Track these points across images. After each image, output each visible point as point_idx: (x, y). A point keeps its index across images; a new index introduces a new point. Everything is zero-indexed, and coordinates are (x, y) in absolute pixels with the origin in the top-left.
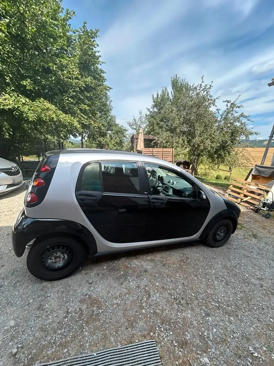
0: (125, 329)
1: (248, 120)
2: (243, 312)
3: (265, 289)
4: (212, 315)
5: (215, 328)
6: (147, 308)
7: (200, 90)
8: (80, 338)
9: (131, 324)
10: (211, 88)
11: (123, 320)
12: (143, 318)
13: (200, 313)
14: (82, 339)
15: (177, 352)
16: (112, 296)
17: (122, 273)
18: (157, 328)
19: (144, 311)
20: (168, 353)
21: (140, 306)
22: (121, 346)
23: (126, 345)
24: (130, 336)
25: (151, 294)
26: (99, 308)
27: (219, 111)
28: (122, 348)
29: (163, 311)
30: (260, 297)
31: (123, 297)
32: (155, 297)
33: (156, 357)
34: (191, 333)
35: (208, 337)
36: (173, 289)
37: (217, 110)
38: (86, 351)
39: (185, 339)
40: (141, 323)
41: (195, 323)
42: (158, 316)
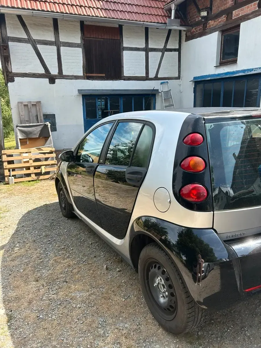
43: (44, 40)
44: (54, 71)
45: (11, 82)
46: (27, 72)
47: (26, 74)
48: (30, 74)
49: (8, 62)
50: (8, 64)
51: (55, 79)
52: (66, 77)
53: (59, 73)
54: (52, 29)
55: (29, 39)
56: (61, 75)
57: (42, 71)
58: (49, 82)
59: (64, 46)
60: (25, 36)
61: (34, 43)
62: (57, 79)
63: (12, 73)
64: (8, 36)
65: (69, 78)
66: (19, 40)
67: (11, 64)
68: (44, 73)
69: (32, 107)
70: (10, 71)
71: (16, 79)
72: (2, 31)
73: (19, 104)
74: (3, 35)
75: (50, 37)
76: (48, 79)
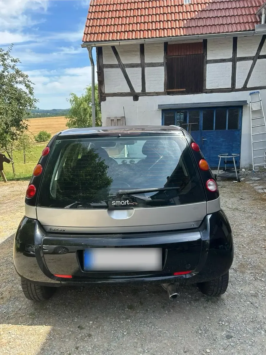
44: (138, 89)
45: (103, 101)
46: (116, 92)
48: (118, 93)
49: (102, 85)
50: (102, 87)
52: (148, 94)
53: (142, 91)
54: (139, 53)
55: (119, 65)
56: (144, 93)
57: (128, 90)
58: (133, 100)
59: (148, 66)
60: (116, 62)
61: (123, 67)
62: (140, 96)
63: (104, 94)
64: (104, 64)
65: (151, 94)
66: (112, 66)
67: (104, 86)
68: (130, 92)
69: (117, 121)
70: (103, 92)
71: (108, 98)
72: (99, 60)
73: (108, 119)
74: (100, 64)
75: (137, 60)
76: (133, 97)
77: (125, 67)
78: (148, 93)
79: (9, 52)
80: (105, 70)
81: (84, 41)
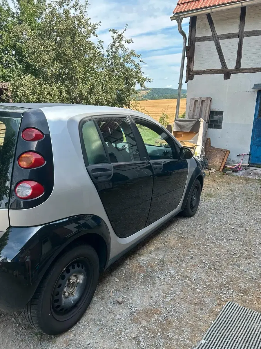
0: (201, 311)
1: (141, 61)
2: (253, 252)
3: (250, 232)
4: (241, 264)
5: (250, 271)
6: (198, 287)
7: (69, 6)
8: (175, 344)
9: (201, 305)
10: (88, 6)
11: (191, 307)
12: (205, 295)
13: (233, 268)
14: (178, 343)
15: (247, 298)
16: (158, 298)
17: (143, 274)
18: (221, 294)
19: (199, 290)
20: (245, 302)
21: (191, 289)
22: (214, 321)
23: (215, 318)
24: (211, 312)
25: (189, 275)
26: (160, 314)
27: (102, 43)
28: (216, 322)
29: (211, 281)
30: (252, 238)
31: (169, 292)
32: (195, 276)
33: (242, 308)
34: (242, 283)
35: (253, 278)
36: (199, 263)
37: (100, 42)
38: (194, 345)
39: (243, 288)
40: (207, 299)
41: (237, 275)
42: (212, 286)
43: (227, 34)
44: (231, 65)
45: (190, 80)
46: (205, 69)
47: (204, 71)
48: (208, 70)
49: (191, 62)
50: (191, 64)
51: (231, 74)
52: (243, 71)
53: (236, 67)
54: (238, 20)
55: (213, 37)
56: (238, 69)
57: (219, 66)
58: (224, 78)
59: (247, 36)
60: (210, 34)
61: (216, 39)
62: (233, 73)
63: (193, 72)
64: (196, 37)
65: (247, 71)
66: (204, 39)
67: (193, 63)
68: (221, 68)
69: (201, 103)
70: (192, 69)
71: (195, 76)
72: (192, 33)
73: (192, 100)
74: (192, 38)
75: (235, 29)
76: (223, 74)
77: (220, 39)
78: (243, 69)
79: (123, 33)
80: (196, 44)
81: (175, 12)
